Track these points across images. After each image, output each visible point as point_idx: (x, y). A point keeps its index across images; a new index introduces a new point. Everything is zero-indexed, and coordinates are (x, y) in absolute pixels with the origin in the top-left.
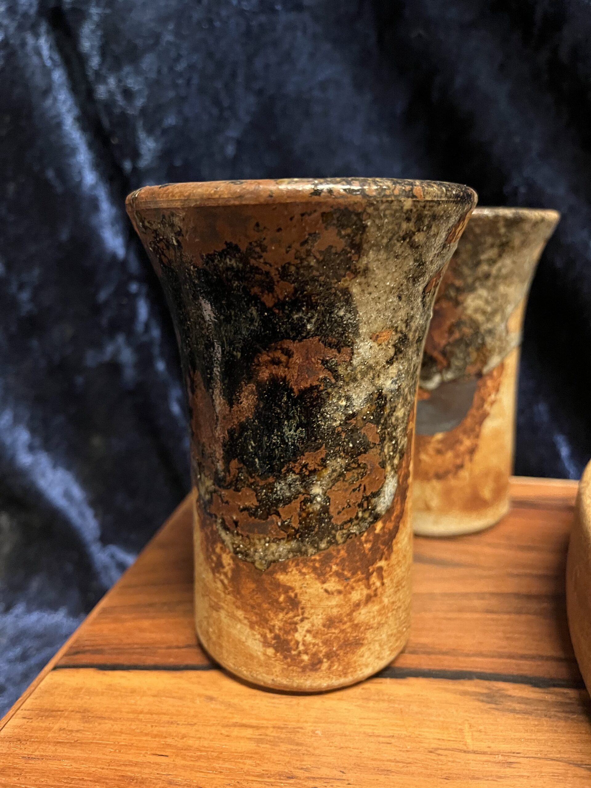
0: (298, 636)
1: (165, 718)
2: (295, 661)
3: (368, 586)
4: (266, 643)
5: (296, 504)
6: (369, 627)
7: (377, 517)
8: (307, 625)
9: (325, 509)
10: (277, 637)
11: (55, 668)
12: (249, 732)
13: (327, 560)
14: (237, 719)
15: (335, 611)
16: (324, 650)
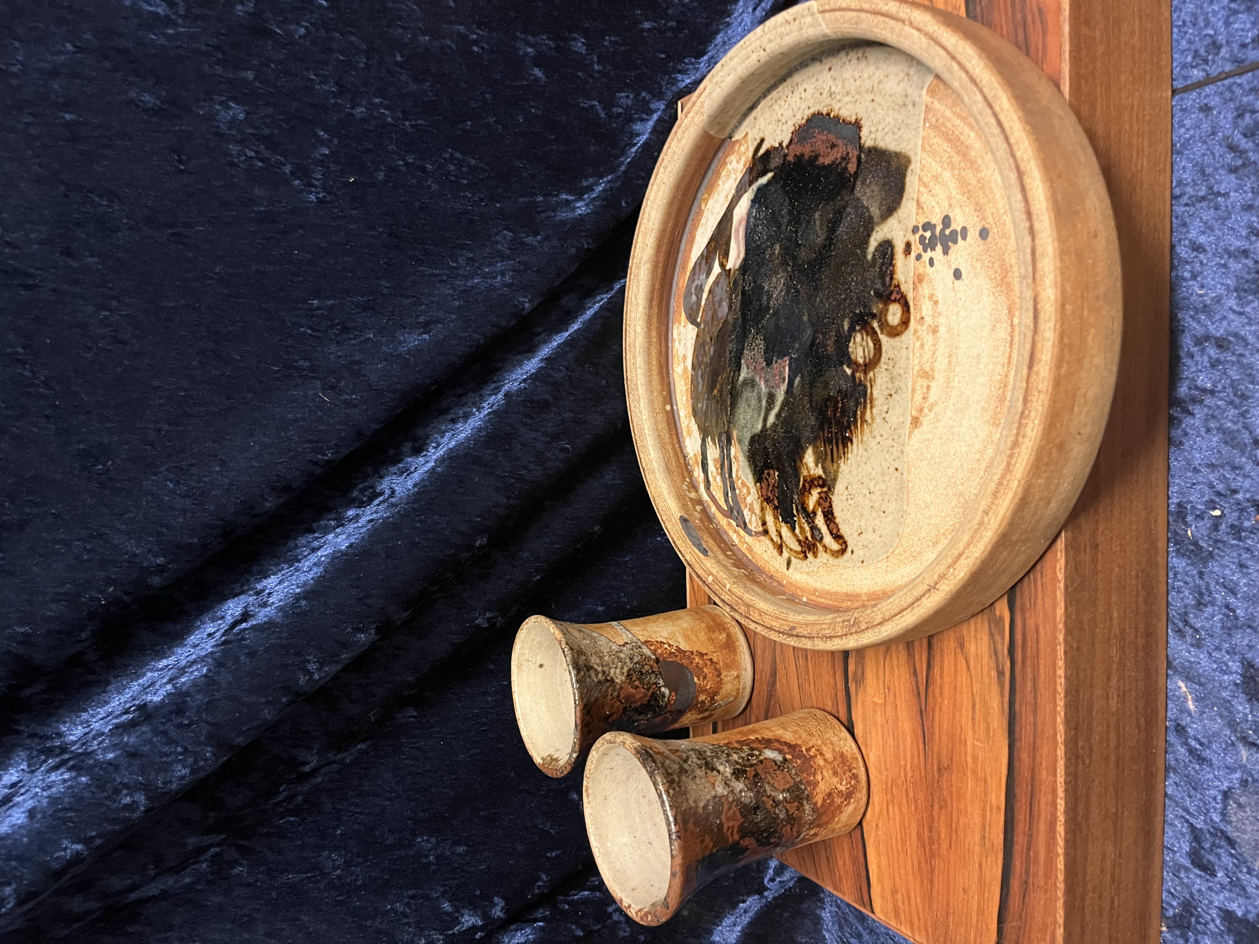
0: (844, 788)
1: (890, 851)
2: (854, 787)
3: (816, 756)
4: (849, 804)
5: (788, 806)
6: (834, 750)
7: (785, 760)
8: (838, 786)
9: (788, 791)
10: (845, 800)
11: (873, 912)
12: (890, 808)
13: (809, 783)
14: (885, 813)
15: (830, 772)
16: (848, 774)
